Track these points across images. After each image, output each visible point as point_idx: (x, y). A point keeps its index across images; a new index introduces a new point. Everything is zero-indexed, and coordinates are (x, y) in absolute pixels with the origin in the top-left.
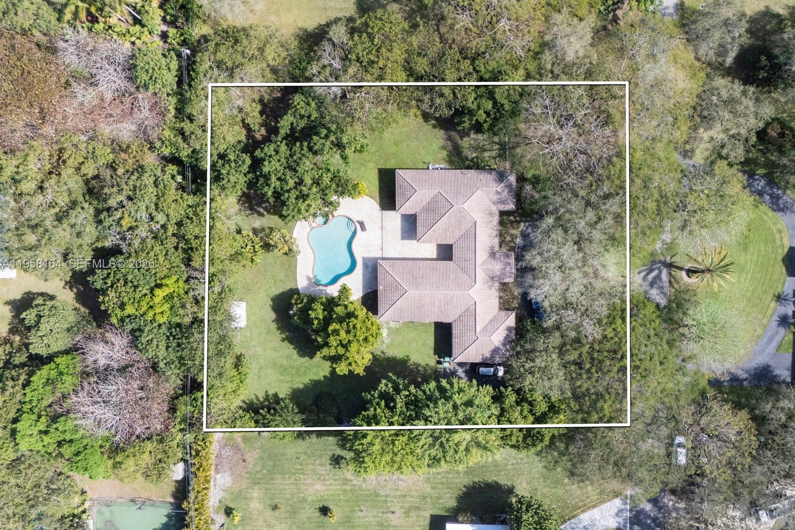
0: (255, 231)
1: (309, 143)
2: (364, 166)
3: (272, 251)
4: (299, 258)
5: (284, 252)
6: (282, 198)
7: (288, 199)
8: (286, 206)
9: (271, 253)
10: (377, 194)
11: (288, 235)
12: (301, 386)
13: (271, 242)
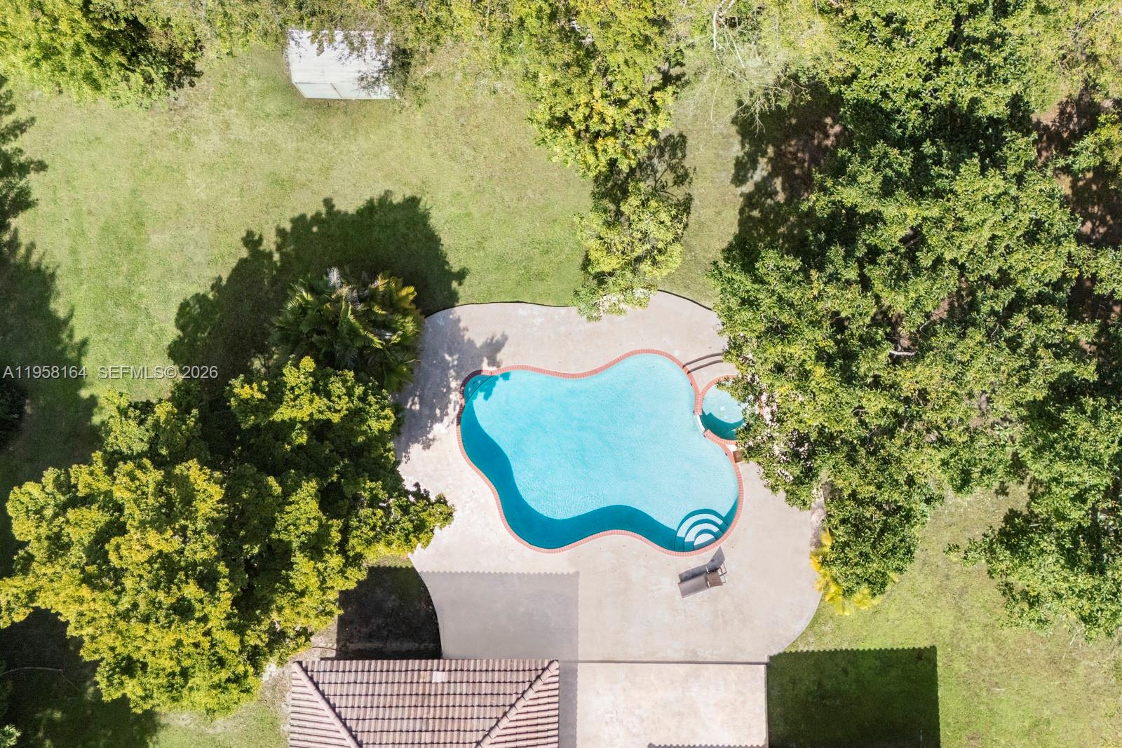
0: (674, 146)
1: (1095, 389)
2: (941, 589)
3: (596, 208)
4: (570, 315)
5: (594, 255)
6: (836, 252)
7: (833, 278)
8: (805, 271)
9: (590, 202)
10: (829, 644)
11: (659, 274)
12: (59, 307)
13: (634, 201)
